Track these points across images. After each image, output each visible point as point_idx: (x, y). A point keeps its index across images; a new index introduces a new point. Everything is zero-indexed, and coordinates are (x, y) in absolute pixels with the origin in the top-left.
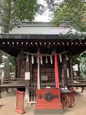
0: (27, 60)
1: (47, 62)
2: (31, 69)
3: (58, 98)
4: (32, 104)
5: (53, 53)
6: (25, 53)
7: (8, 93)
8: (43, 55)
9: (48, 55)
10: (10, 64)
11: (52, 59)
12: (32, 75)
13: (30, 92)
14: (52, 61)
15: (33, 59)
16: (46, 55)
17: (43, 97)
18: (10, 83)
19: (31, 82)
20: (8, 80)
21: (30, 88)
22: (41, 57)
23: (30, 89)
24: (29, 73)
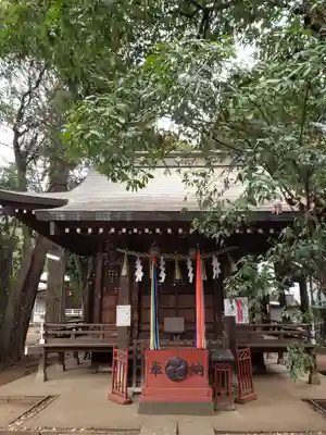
0: (124, 272)
1: (178, 277)
2: (135, 297)
3: (202, 375)
4: (134, 393)
5: (192, 253)
6: (119, 250)
7: (64, 370)
8: (168, 256)
9: (182, 257)
10: (67, 278)
11: (191, 269)
12: (136, 313)
13: (130, 362)
14: (191, 275)
15: (139, 268)
16: (176, 258)
17: (163, 370)
18: (72, 337)
19: (135, 336)
20: (65, 329)
21: (131, 348)
22: (163, 263)
23: (130, 352)
24: (129, 307)
